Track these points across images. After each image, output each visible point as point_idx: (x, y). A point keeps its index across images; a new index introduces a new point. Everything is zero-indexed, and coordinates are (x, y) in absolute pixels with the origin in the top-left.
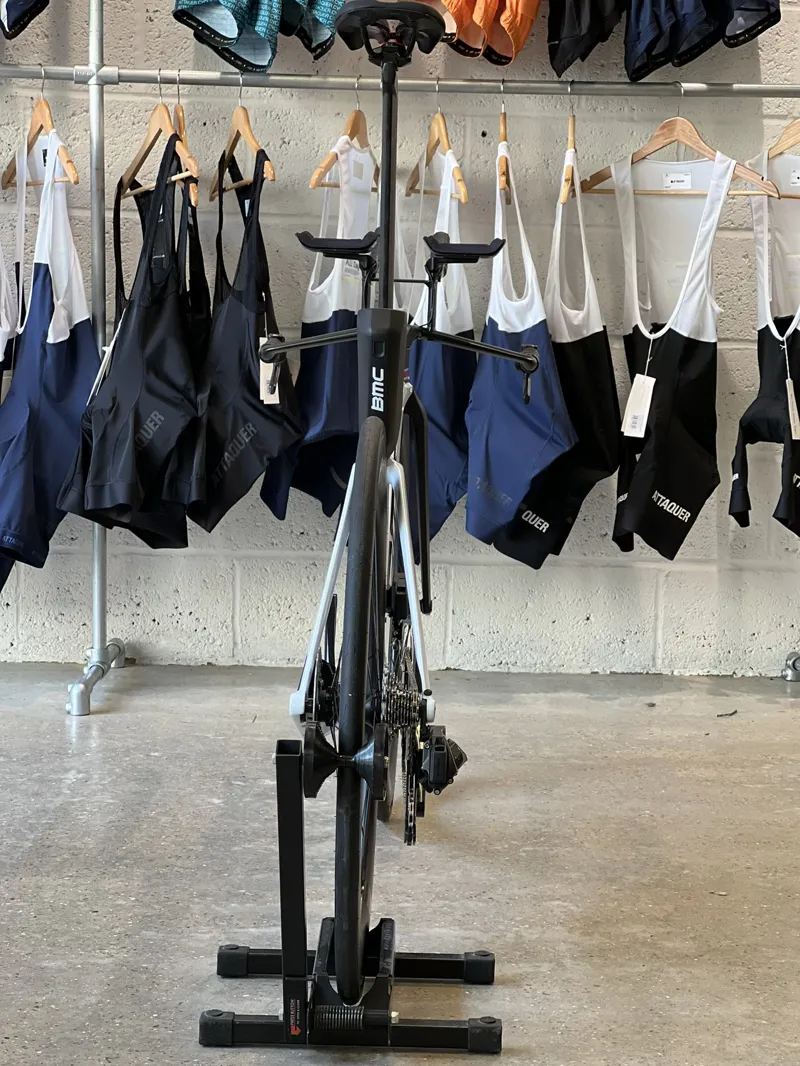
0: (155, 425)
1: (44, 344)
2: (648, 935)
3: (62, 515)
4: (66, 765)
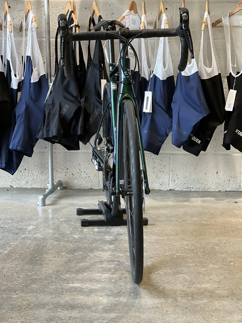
0: (66, 109)
1: (30, 83)
2: (211, 288)
3: (37, 140)
4: (31, 223)
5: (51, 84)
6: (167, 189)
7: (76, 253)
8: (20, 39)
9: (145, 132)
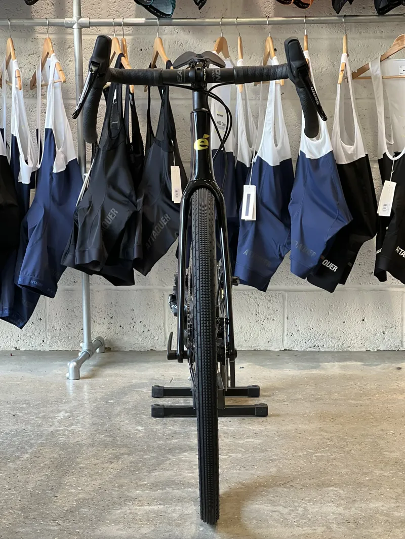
0: (113, 216)
1: (51, 174)
2: (385, 508)
3: (64, 268)
4: (60, 408)
5: (87, 175)
6: (279, 350)
7: (147, 455)
8: (32, 101)
9: (245, 252)
